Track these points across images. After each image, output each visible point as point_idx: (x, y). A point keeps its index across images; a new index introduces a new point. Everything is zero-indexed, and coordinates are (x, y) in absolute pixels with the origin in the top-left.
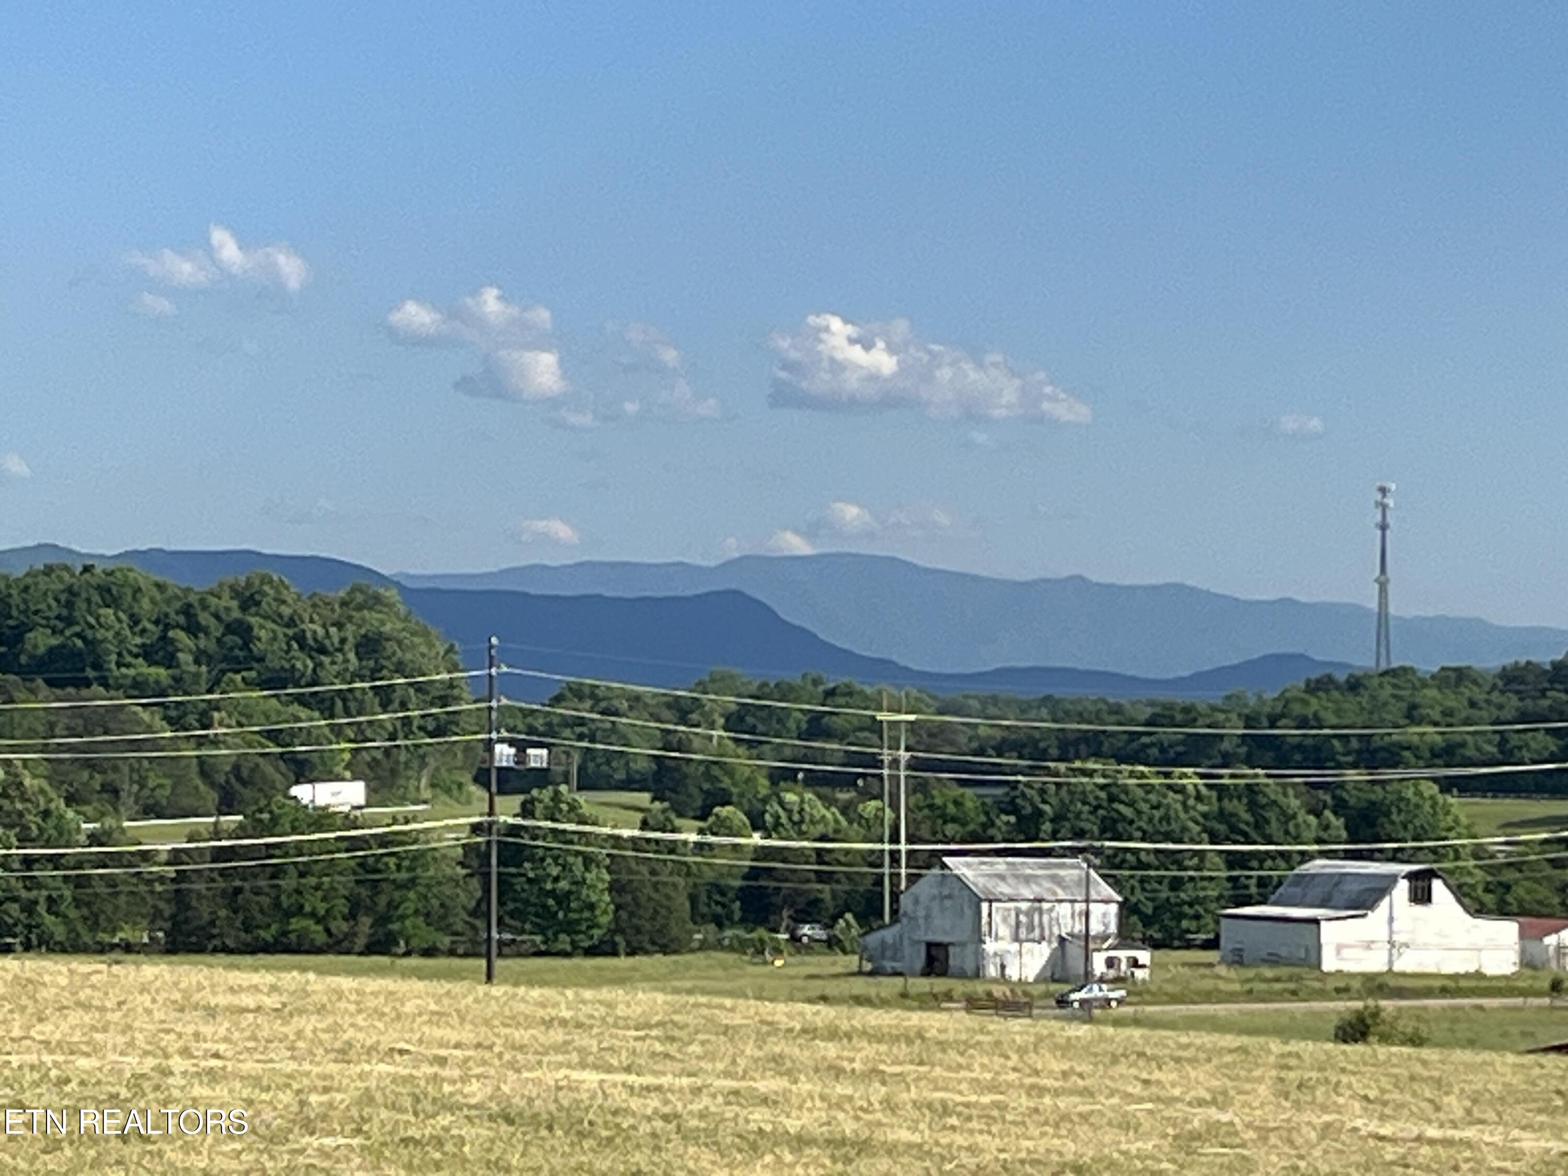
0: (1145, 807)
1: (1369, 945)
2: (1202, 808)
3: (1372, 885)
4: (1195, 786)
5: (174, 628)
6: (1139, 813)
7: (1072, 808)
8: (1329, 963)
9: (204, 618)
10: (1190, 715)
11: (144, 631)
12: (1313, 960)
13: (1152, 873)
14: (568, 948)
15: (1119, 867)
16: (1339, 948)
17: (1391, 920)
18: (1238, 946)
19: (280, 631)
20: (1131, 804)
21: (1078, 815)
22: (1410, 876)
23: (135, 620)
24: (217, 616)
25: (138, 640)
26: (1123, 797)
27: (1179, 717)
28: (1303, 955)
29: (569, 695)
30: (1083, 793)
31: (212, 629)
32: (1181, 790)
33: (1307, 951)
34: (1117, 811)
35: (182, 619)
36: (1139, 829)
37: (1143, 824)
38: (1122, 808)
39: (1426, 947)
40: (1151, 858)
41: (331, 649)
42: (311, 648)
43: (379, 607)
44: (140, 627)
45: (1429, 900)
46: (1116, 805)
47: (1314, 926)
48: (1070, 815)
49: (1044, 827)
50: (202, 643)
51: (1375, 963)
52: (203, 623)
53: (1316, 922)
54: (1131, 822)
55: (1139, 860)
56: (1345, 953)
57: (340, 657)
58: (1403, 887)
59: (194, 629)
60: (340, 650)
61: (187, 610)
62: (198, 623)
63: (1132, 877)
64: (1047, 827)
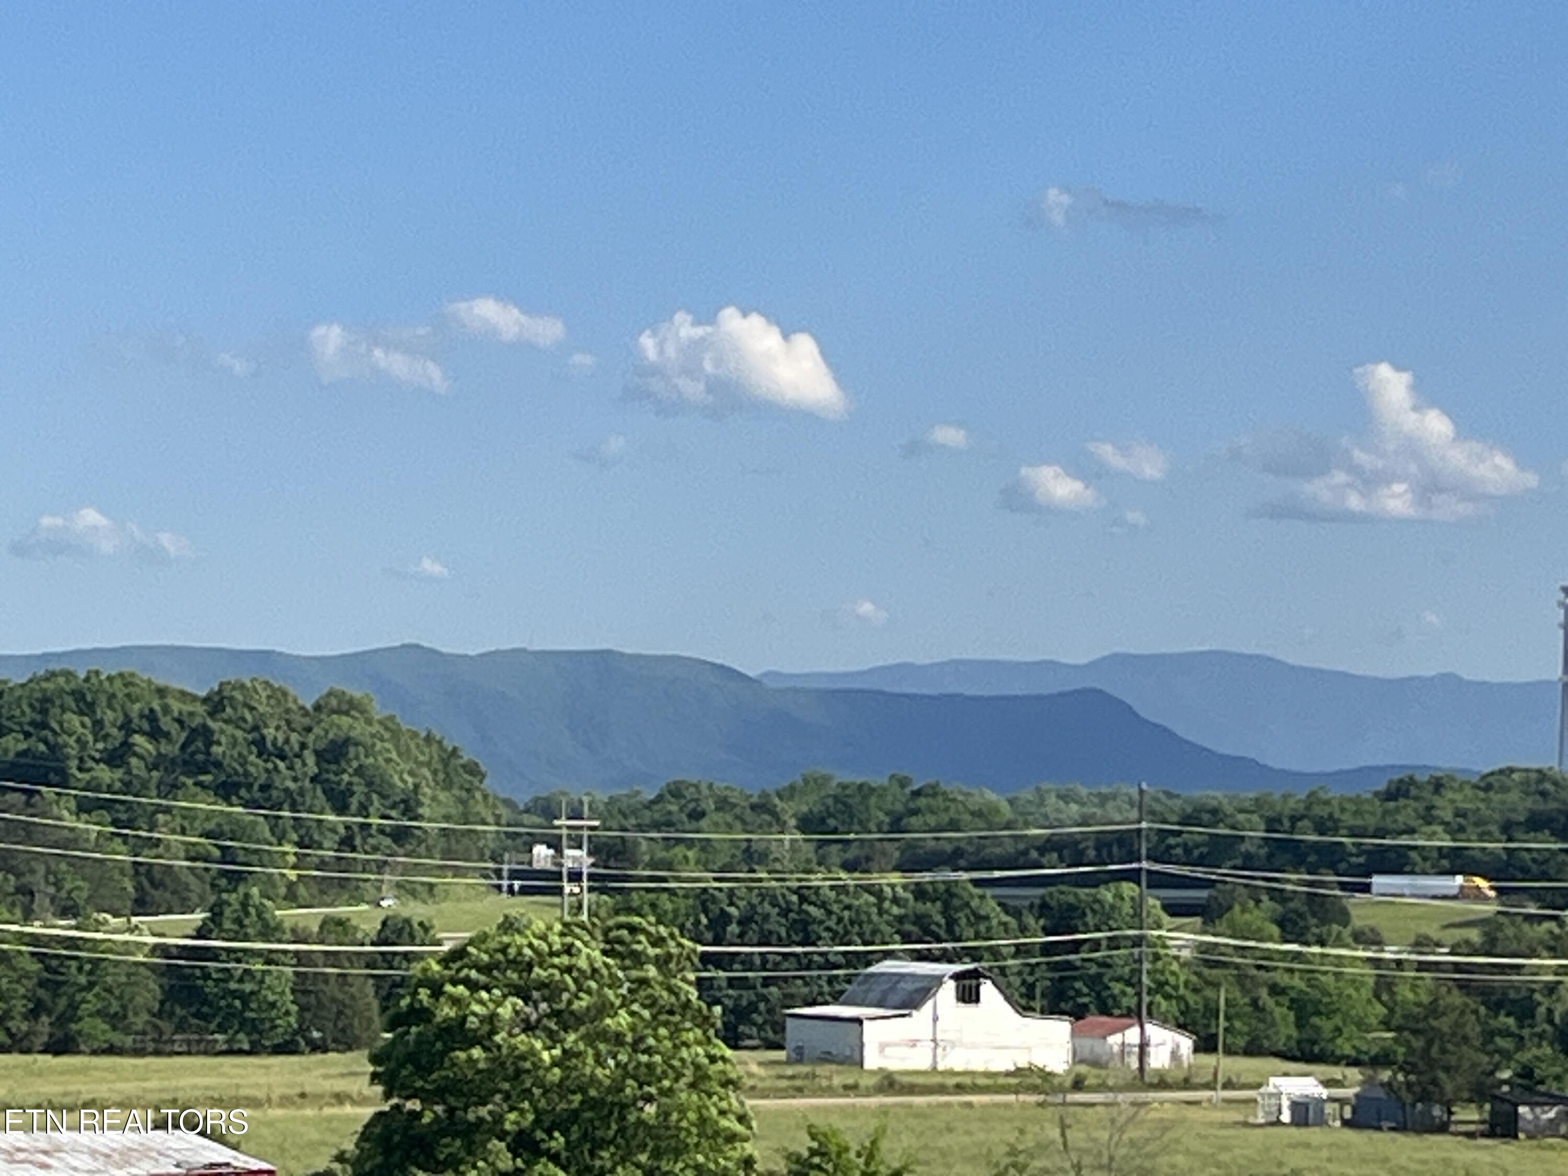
0: (835, 908)
1: (914, 1043)
2: (895, 910)
3: (918, 985)
4: (893, 886)
5: (136, 732)
6: (829, 913)
7: (759, 910)
8: (872, 1061)
9: (166, 723)
10: (1216, 815)
11: (106, 737)
12: (856, 1056)
13: (840, 972)
14: (246, 1047)
15: (808, 968)
16: (883, 1047)
17: (935, 1019)
18: (800, 1044)
19: (239, 734)
20: (823, 905)
21: (766, 917)
22: (956, 977)
23: (98, 724)
24: (180, 721)
25: (100, 746)
26: (813, 898)
27: (1206, 817)
28: (848, 1053)
29: (668, 797)
30: (774, 897)
31: (173, 732)
32: (877, 892)
33: (853, 1050)
34: (807, 913)
35: (146, 726)
36: (828, 929)
37: (832, 923)
38: (812, 910)
39: (974, 1046)
40: (841, 960)
41: (290, 754)
42: (270, 754)
43: (353, 713)
44: (103, 733)
45: (977, 1000)
46: (805, 906)
47: (856, 1025)
48: (756, 917)
49: (729, 929)
50: (165, 748)
51: (919, 1060)
52: (165, 728)
53: (859, 1021)
54: (821, 922)
55: (827, 960)
56: (888, 1051)
57: (298, 763)
58: (949, 989)
59: (156, 734)
60: (298, 756)
61: (151, 717)
62: (159, 727)
63: (819, 977)
64: (734, 928)
